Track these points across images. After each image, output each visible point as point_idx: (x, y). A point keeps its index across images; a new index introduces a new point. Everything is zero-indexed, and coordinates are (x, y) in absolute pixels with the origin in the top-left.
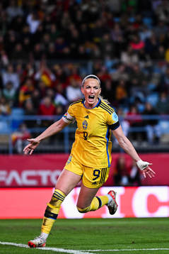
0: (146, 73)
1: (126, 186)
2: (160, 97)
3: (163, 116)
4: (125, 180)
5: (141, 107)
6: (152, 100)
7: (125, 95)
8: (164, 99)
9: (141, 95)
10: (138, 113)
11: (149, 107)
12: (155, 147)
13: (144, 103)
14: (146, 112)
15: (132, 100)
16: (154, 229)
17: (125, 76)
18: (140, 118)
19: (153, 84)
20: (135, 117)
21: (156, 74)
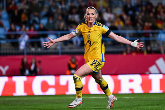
0: (40, 5)
1: (28, 76)
2: (48, 20)
3: (51, 32)
4: (27, 72)
5: (37, 26)
6: (44, 22)
7: (27, 19)
8: (51, 21)
9: (37, 19)
10: (35, 30)
11: (42, 26)
12: (45, 51)
13: (39, 24)
14: (40, 29)
15: (31, 22)
16: (45, 102)
17: (27, 7)
18: (36, 33)
19: (44, 12)
20: (33, 33)
21: (46, 6)
